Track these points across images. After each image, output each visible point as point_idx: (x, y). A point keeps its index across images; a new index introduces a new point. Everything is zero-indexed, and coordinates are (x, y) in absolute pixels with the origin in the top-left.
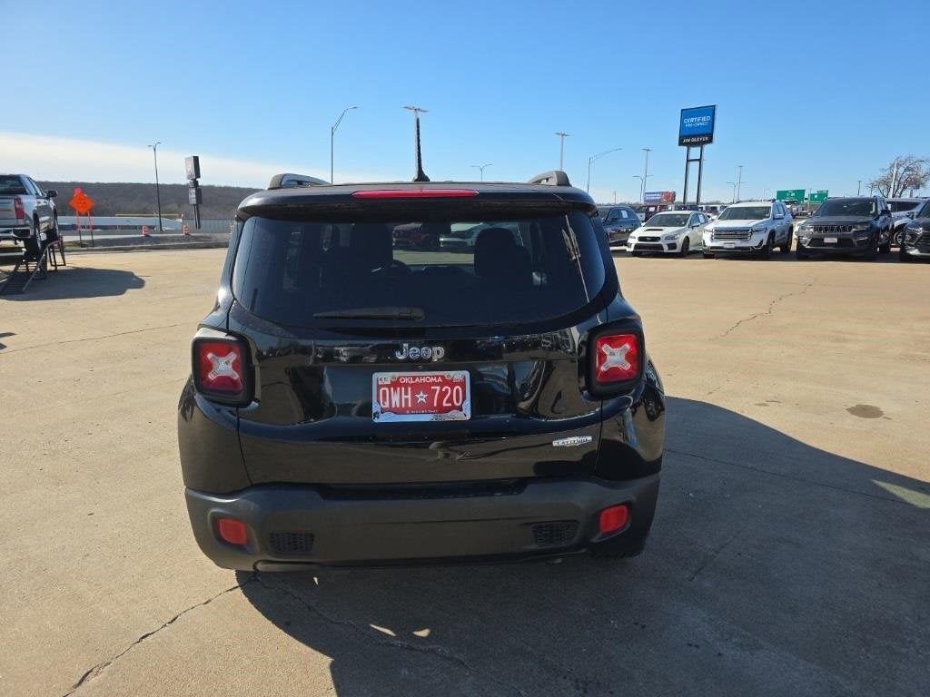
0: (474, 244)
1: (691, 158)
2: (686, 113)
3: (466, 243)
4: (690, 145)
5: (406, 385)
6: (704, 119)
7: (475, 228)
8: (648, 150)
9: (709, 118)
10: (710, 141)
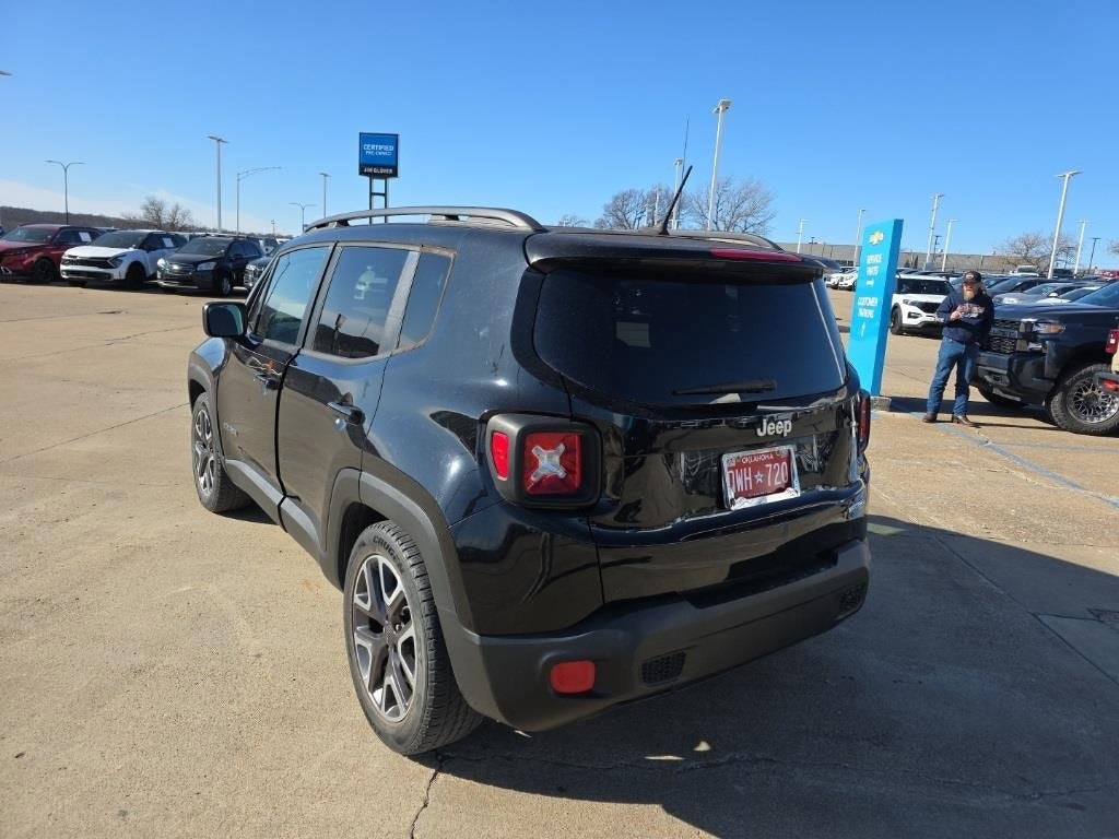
0: (123, 277)
1: (374, 191)
2: (365, 138)
3: (110, 276)
4: (372, 176)
5: (747, 465)
6: (386, 148)
7: (124, 255)
8: (326, 175)
9: (392, 148)
10: (395, 174)
